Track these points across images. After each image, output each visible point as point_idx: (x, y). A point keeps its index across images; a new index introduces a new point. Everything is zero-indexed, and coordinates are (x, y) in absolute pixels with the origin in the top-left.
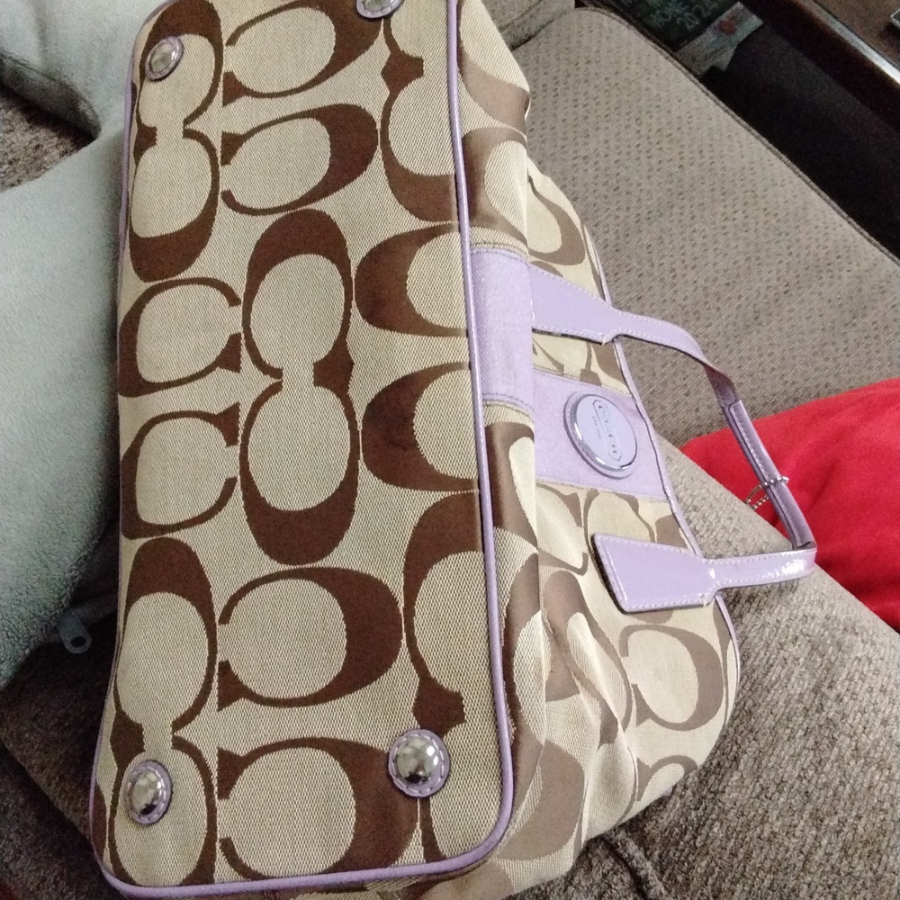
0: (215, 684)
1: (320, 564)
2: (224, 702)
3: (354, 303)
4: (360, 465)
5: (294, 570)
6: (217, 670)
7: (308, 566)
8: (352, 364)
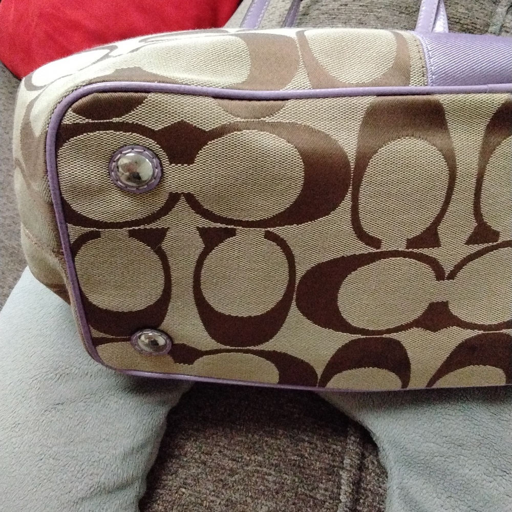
0: (218, 225)
1: (294, 303)
2: (203, 232)
3: (481, 332)
4: (358, 335)
5: (294, 287)
6: (229, 227)
7: (295, 296)
8: (435, 330)
